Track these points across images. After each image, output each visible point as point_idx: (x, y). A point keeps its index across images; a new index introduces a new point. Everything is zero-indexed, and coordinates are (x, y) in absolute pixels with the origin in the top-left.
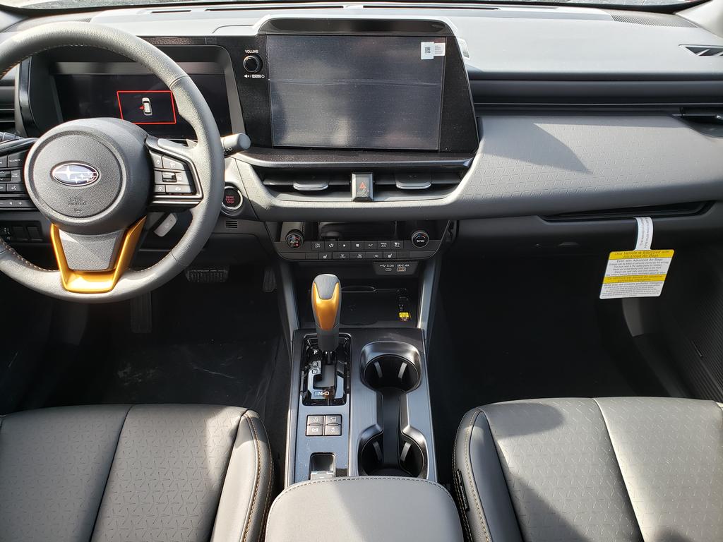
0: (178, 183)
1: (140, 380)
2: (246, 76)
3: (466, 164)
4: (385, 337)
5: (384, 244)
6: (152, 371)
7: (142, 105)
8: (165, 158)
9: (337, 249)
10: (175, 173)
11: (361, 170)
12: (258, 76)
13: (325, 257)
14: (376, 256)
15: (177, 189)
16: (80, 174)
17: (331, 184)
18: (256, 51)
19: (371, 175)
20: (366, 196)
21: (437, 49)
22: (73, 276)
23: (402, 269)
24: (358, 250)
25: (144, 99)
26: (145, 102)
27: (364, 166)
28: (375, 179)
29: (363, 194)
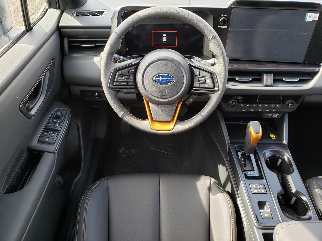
0: (206, 83)
1: (130, 154)
2: (218, 27)
3: (317, 70)
4: (271, 148)
5: (272, 105)
6: (133, 150)
7: (162, 37)
8: (201, 71)
9: (250, 107)
10: (205, 78)
11: (268, 72)
12: (224, 27)
13: (244, 110)
14: (268, 110)
15: (207, 86)
16: (166, 79)
17: (253, 78)
18: (226, 15)
19: (273, 75)
20: (270, 84)
21: (314, 16)
22: (155, 123)
23: (275, 116)
24: (260, 108)
25: (164, 35)
26: (164, 36)
27: (271, 70)
28: (274, 76)
29: (269, 83)
